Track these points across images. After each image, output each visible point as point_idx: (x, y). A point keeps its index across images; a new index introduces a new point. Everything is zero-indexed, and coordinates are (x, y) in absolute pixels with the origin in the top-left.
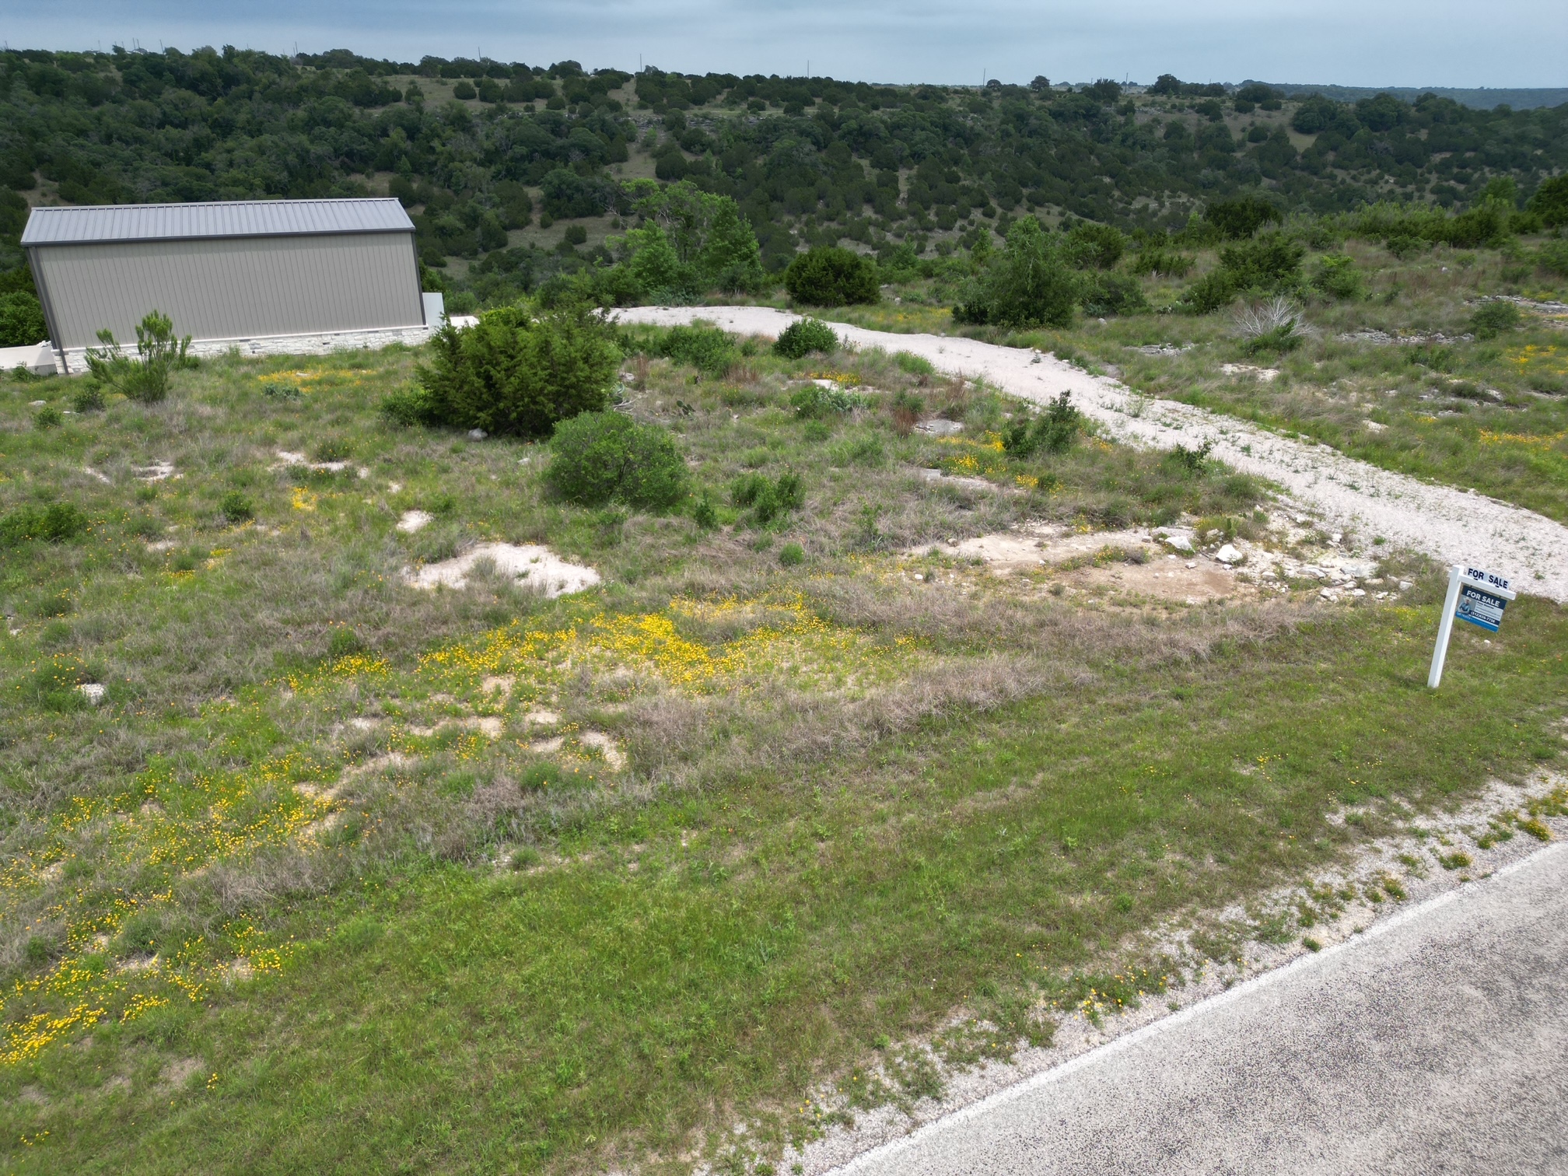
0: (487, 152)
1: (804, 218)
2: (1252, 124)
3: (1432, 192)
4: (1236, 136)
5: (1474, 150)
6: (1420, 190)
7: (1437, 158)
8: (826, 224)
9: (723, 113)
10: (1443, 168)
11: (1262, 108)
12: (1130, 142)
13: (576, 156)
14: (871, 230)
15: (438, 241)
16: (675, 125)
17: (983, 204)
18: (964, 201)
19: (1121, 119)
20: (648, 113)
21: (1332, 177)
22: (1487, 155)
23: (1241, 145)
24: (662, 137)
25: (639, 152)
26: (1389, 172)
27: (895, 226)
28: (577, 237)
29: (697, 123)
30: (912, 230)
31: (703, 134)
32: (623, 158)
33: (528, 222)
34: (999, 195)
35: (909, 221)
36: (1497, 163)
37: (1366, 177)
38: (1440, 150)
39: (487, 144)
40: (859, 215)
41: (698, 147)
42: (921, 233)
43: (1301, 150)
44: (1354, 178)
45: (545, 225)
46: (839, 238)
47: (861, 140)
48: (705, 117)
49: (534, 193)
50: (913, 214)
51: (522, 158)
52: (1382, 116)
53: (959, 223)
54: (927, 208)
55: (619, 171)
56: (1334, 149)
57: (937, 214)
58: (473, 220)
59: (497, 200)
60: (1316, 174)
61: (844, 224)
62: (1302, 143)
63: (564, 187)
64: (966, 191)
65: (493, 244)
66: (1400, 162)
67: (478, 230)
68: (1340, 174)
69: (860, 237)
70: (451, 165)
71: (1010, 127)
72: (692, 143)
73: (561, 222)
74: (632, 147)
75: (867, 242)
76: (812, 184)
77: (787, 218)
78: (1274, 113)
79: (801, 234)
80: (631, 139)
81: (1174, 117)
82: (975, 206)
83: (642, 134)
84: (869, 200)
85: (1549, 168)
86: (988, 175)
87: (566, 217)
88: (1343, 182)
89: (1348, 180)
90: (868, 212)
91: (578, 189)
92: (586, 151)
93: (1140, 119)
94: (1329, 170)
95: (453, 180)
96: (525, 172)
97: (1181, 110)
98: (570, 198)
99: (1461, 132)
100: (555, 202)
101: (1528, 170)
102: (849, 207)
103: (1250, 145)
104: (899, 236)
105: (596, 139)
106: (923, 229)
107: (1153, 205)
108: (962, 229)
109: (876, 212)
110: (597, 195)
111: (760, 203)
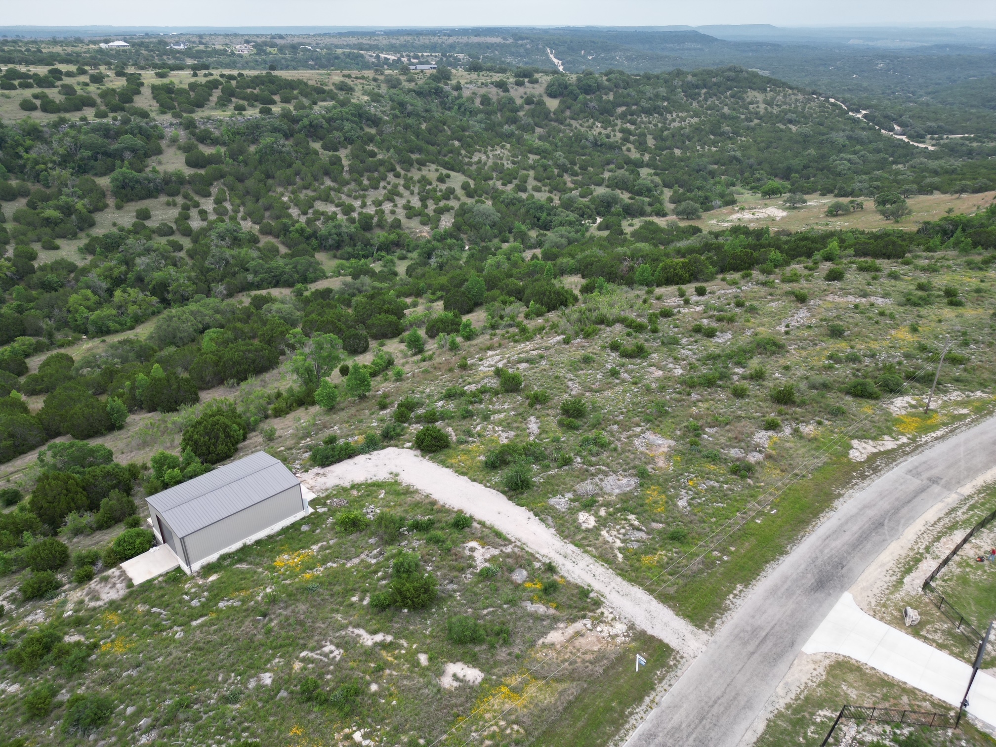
0: (62, 156)
1: (290, 188)
2: (525, 93)
3: (620, 132)
4: (519, 102)
5: (636, 104)
6: (614, 131)
7: (620, 110)
8: (304, 191)
9: (218, 114)
10: (623, 116)
11: (529, 82)
12: (462, 109)
13: (128, 155)
14: (332, 193)
15: (48, 230)
16: (190, 126)
17: (393, 169)
18: (382, 169)
19: (455, 93)
20: (168, 118)
21: (570, 125)
22: (643, 108)
23: (521, 107)
24: (183, 135)
25: (169, 146)
26: (597, 120)
27: (345, 189)
28: (144, 215)
29: (204, 123)
30: (356, 191)
31: (211, 133)
32: (159, 152)
33: (106, 206)
34: (401, 162)
35: (353, 185)
36: (648, 112)
37: (586, 125)
38: (620, 106)
39: (61, 151)
40: (323, 184)
41: (209, 141)
42: (362, 193)
43: (552, 110)
44: (581, 125)
45: (119, 207)
46: (314, 201)
47: (312, 130)
48: (209, 119)
49: (104, 182)
50: (355, 180)
51: (89, 158)
52: (590, 86)
53: (382, 184)
54: (362, 176)
55: (160, 163)
56: (569, 108)
57: (369, 179)
58: (68, 210)
59: (80, 193)
60: (562, 124)
61: (315, 190)
62: (552, 104)
63: (127, 181)
64: (382, 163)
65: (86, 226)
66: (602, 114)
67: (73, 217)
68: (574, 123)
69: (327, 199)
70: (37, 167)
71: (397, 112)
72: (205, 138)
73: (130, 204)
74: (163, 143)
75: (332, 202)
76: (290, 166)
77: (280, 190)
78: (536, 86)
79: (291, 200)
80: (161, 137)
81: (483, 91)
82: (388, 171)
83: (170, 132)
84: (327, 173)
85: (671, 113)
86: (392, 150)
87: (132, 200)
88: (576, 128)
89: (578, 127)
90: (328, 182)
91: (137, 181)
92: (134, 150)
93: (466, 93)
94: (568, 121)
95: (41, 177)
96: (92, 168)
97: (486, 86)
98: (133, 188)
99: (629, 95)
100: (123, 191)
101: (662, 115)
102: (316, 179)
103: (527, 107)
104: (349, 196)
105: (139, 142)
106: (363, 190)
107: (484, 158)
108: (385, 188)
109: (333, 181)
110: (151, 184)
111: (260, 181)
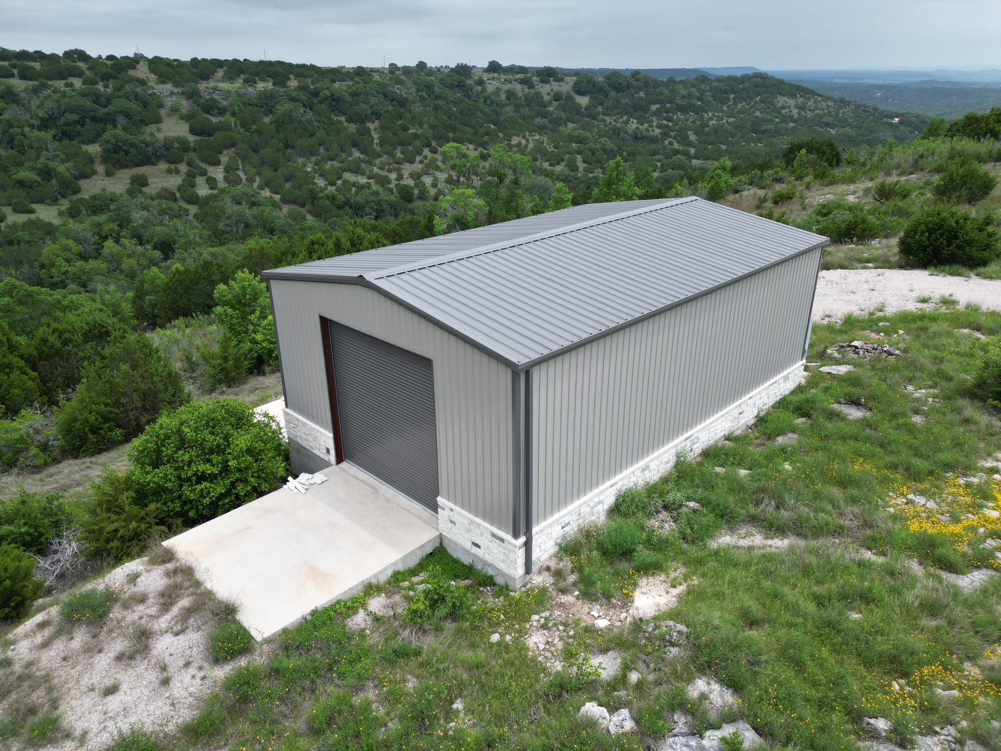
0: (42, 119)
1: (313, 159)
2: (552, 90)
3: (657, 127)
4: (547, 98)
5: (670, 103)
6: (651, 126)
7: (654, 107)
8: (330, 163)
9: (226, 86)
10: (658, 113)
11: (554, 80)
12: (488, 102)
13: (122, 120)
14: (363, 165)
15: (22, 192)
16: (193, 95)
17: (428, 145)
18: (417, 143)
19: (479, 88)
20: (169, 87)
21: (604, 121)
22: (678, 105)
23: (550, 103)
24: (185, 105)
25: (169, 115)
26: (632, 116)
27: (377, 162)
28: (140, 182)
29: (209, 93)
30: (389, 164)
31: (218, 102)
32: (158, 120)
33: (94, 173)
34: (435, 138)
35: (385, 158)
36: (683, 110)
37: (621, 120)
38: (654, 103)
39: (41, 113)
40: (350, 155)
41: (216, 111)
42: (396, 166)
43: (584, 105)
44: (615, 121)
45: (109, 174)
46: (343, 171)
47: (334, 103)
48: (215, 89)
49: (94, 149)
50: (387, 153)
51: (76, 123)
52: (620, 84)
53: (418, 158)
54: (395, 149)
55: (159, 130)
56: (601, 104)
57: (402, 153)
58: (47, 174)
59: (64, 157)
60: (595, 119)
61: (342, 162)
62: (583, 101)
63: (120, 144)
64: (416, 136)
65: (69, 191)
66: (636, 111)
67: (54, 181)
68: (608, 119)
69: (357, 171)
70: (11, 131)
71: (424, 94)
72: (210, 108)
73: (122, 171)
74: (163, 112)
75: (363, 174)
76: (312, 135)
77: (300, 160)
78: (562, 84)
79: (315, 171)
80: (161, 106)
81: (507, 87)
82: (424, 146)
83: (169, 102)
84: (355, 145)
85: (706, 112)
86: (426, 126)
87: (126, 167)
88: (610, 123)
89: (613, 123)
90: (357, 154)
91: (132, 145)
92: (128, 116)
93: (490, 88)
94: (601, 117)
95: (16, 142)
96: (79, 134)
97: (510, 82)
98: (127, 153)
99: (661, 93)
100: (115, 156)
101: (697, 113)
102: (343, 151)
103: (555, 103)
104: (382, 168)
105: (134, 106)
106: (397, 163)
107: (523, 142)
108: (421, 162)
109: (362, 153)
110: (150, 149)
111: (278, 150)
